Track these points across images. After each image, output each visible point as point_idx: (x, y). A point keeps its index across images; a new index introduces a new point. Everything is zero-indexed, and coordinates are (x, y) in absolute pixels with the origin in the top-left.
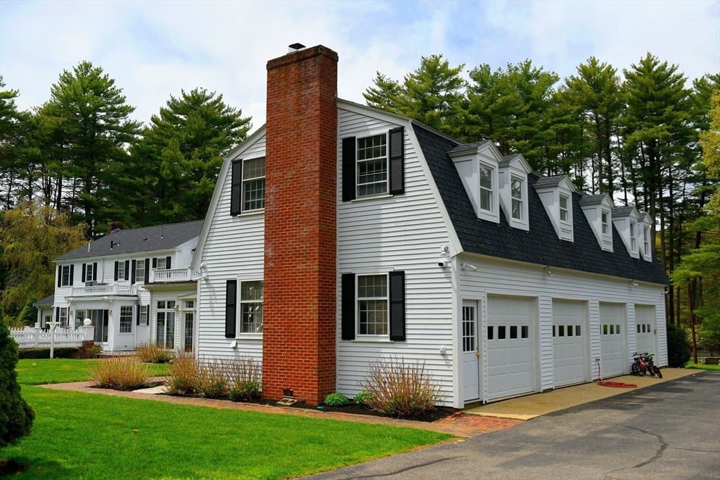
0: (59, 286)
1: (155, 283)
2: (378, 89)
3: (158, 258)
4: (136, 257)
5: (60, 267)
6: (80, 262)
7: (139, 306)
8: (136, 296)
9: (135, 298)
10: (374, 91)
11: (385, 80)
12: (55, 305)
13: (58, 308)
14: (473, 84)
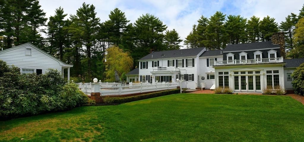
0: (141, 68)
1: (216, 66)
2: (202, 20)
3: (188, 59)
4: (178, 59)
5: (141, 63)
6: (151, 61)
7: (180, 75)
8: (179, 71)
9: (179, 72)
10: (201, 20)
11: (204, 17)
12: (140, 75)
13: (141, 76)
14: (228, 20)
